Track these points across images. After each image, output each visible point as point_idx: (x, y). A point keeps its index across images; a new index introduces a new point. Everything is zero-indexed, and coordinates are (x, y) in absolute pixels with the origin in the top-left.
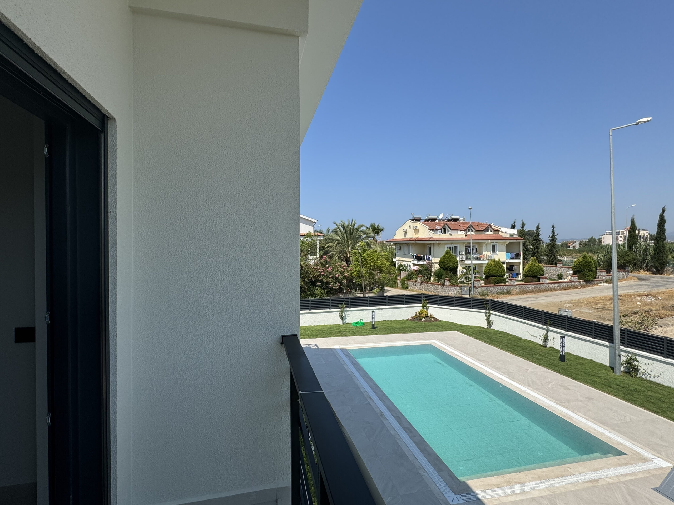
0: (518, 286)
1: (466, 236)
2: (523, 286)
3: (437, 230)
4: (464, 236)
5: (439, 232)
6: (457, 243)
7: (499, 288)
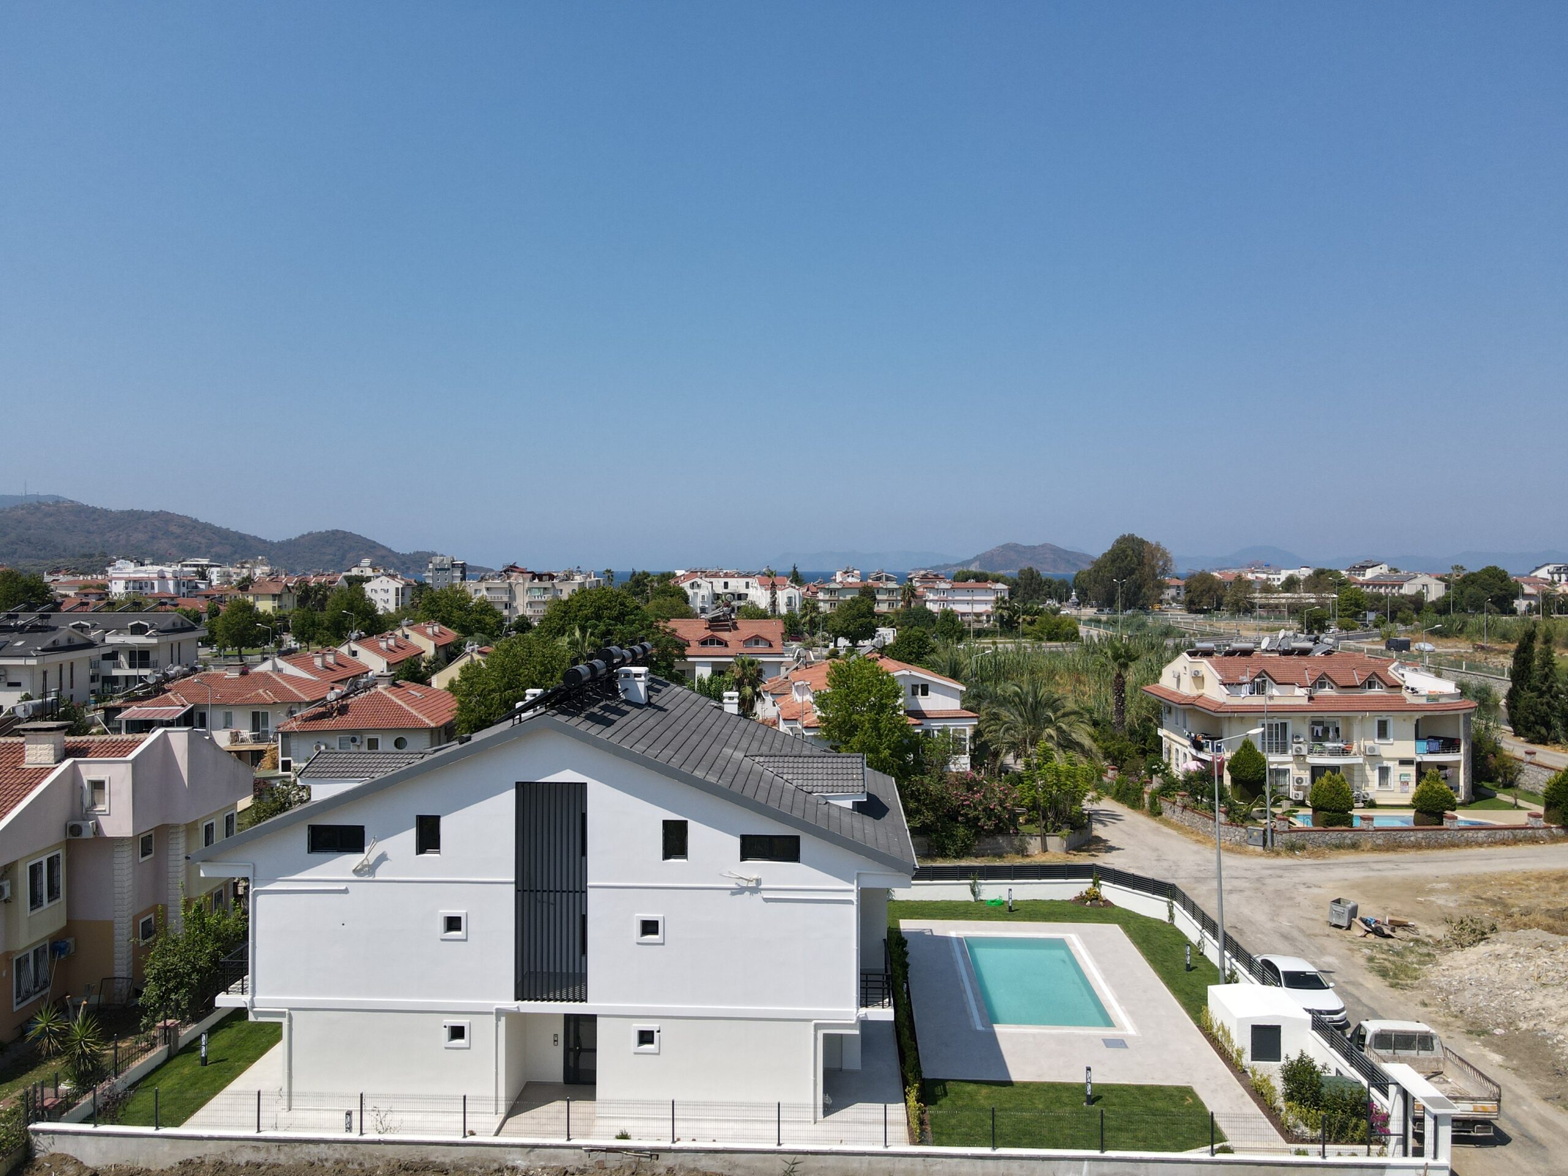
0: (1379, 833)
1: (1311, 698)
2: (1394, 833)
3: (1241, 684)
4: (1305, 701)
5: (1245, 690)
6: (1289, 718)
7: (1334, 835)
